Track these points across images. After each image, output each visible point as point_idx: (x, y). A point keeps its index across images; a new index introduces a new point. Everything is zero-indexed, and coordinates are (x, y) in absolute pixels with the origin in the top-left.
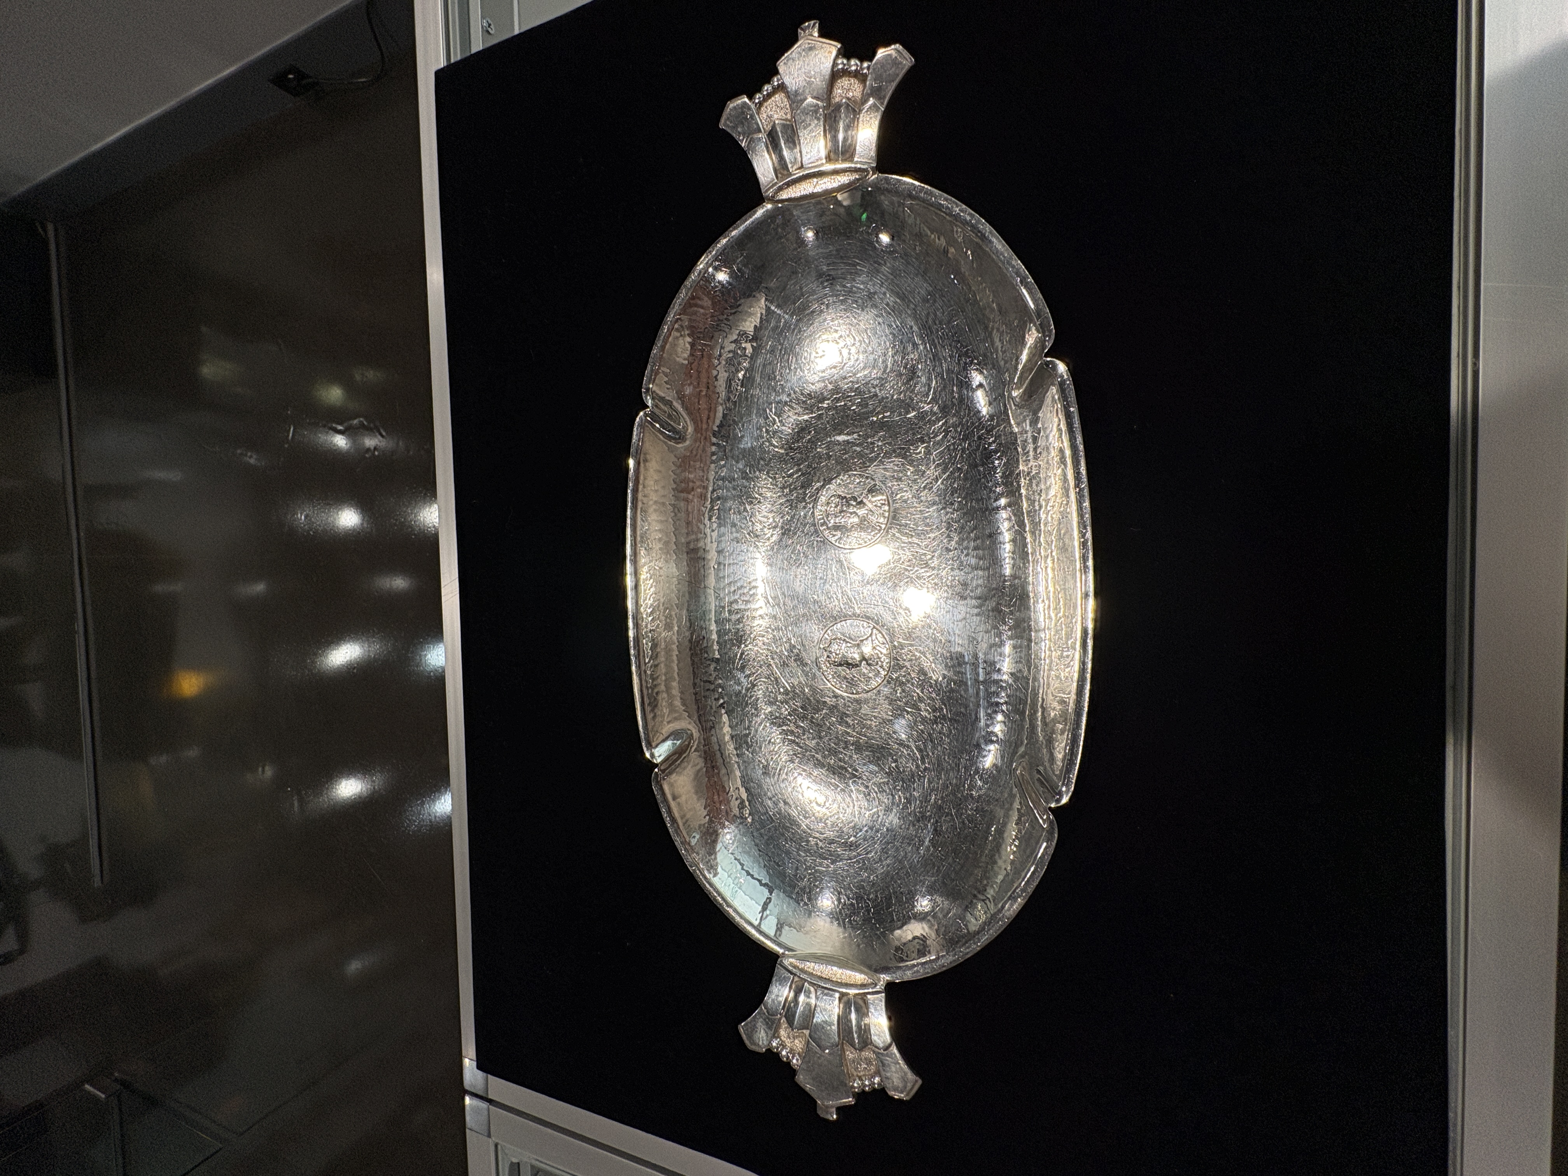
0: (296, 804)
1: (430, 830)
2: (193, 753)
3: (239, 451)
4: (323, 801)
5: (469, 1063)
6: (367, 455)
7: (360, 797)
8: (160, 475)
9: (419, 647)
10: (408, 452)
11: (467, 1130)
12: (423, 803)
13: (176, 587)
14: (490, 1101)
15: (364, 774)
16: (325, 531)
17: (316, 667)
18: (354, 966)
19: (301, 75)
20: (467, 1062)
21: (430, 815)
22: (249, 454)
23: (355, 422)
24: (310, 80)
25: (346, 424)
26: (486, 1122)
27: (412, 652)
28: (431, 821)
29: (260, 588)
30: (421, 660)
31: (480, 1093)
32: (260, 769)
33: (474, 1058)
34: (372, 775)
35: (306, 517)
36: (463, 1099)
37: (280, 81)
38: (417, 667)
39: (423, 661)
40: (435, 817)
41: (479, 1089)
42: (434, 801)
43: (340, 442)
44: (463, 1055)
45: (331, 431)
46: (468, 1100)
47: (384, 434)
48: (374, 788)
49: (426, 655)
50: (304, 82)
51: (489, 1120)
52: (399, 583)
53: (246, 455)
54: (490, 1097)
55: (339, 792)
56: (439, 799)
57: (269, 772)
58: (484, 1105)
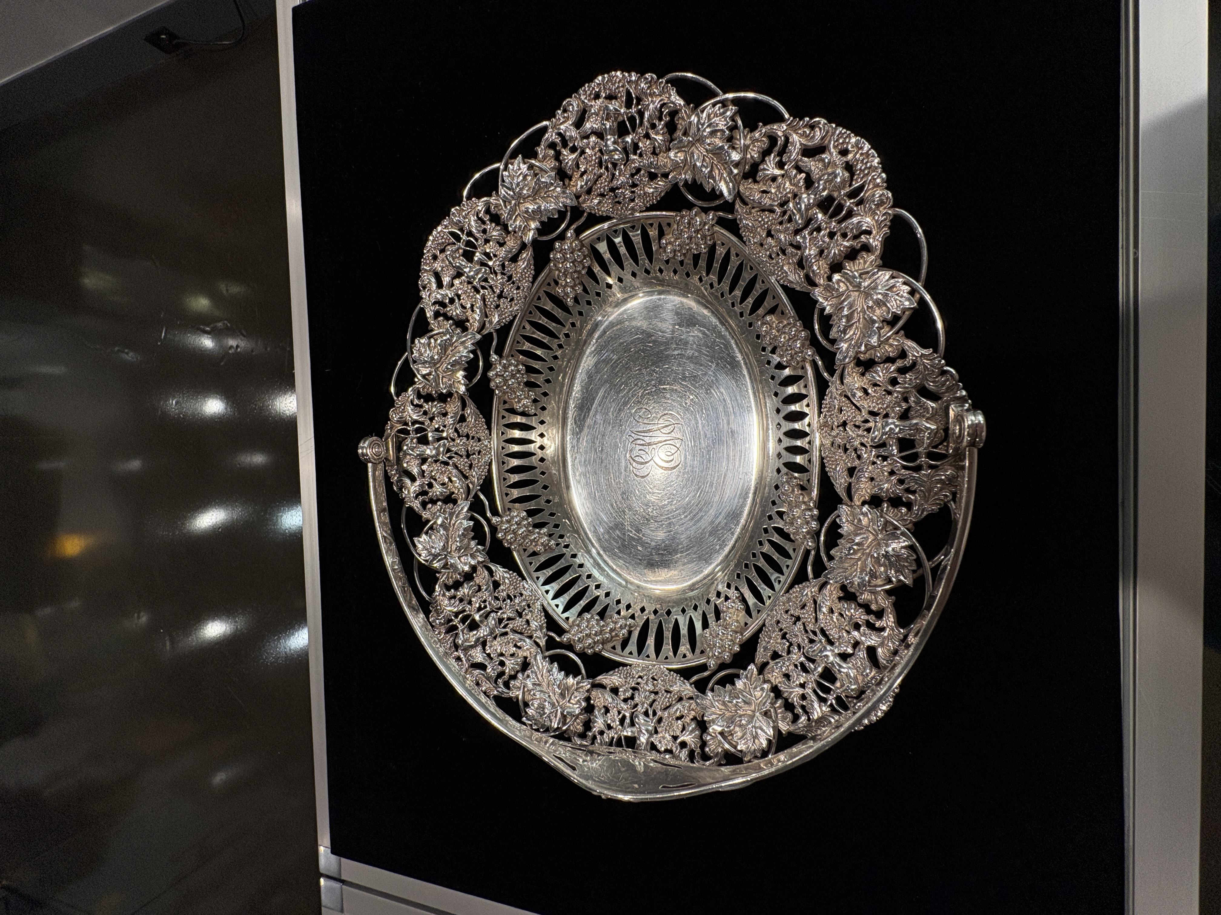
0: (168, 644)
1: (286, 660)
2: (75, 604)
3: (116, 349)
4: (192, 641)
5: (324, 850)
6: (230, 352)
7: (224, 636)
8: (46, 369)
9: (275, 509)
10: (266, 349)
11: (323, 908)
12: (279, 638)
13: (60, 464)
14: (343, 882)
15: (228, 617)
16: (193, 415)
17: (185, 528)
18: (219, 778)
19: (172, 36)
20: (322, 849)
21: (285, 648)
22: (126, 351)
23: (220, 324)
24: (181, 41)
25: (212, 325)
26: (339, 899)
27: (270, 514)
28: (286, 653)
29: (135, 464)
30: (277, 521)
31: (335, 875)
32: (136, 615)
33: (329, 845)
34: (234, 617)
35: (177, 403)
36: (318, 882)
37: (153, 39)
38: (274, 525)
39: (279, 520)
40: (290, 650)
41: (333, 873)
42: (289, 636)
43: (208, 343)
44: (319, 843)
45: (199, 332)
46: (322, 881)
47: (245, 334)
48: (237, 628)
49: (281, 516)
50: (174, 42)
51: (342, 899)
52: (258, 459)
53: (123, 352)
54: (343, 878)
55: (206, 632)
56: (293, 634)
57: (144, 619)
58: (337, 885)
